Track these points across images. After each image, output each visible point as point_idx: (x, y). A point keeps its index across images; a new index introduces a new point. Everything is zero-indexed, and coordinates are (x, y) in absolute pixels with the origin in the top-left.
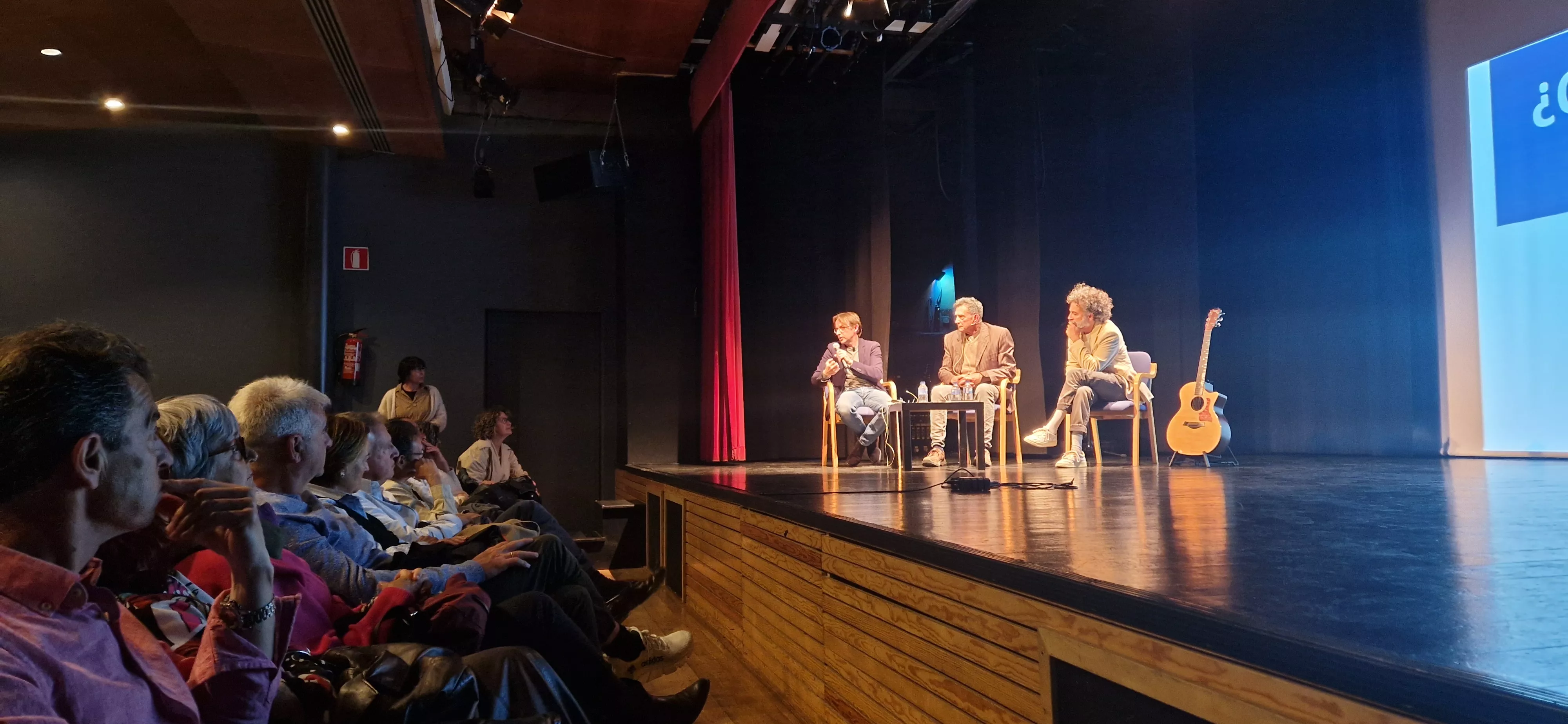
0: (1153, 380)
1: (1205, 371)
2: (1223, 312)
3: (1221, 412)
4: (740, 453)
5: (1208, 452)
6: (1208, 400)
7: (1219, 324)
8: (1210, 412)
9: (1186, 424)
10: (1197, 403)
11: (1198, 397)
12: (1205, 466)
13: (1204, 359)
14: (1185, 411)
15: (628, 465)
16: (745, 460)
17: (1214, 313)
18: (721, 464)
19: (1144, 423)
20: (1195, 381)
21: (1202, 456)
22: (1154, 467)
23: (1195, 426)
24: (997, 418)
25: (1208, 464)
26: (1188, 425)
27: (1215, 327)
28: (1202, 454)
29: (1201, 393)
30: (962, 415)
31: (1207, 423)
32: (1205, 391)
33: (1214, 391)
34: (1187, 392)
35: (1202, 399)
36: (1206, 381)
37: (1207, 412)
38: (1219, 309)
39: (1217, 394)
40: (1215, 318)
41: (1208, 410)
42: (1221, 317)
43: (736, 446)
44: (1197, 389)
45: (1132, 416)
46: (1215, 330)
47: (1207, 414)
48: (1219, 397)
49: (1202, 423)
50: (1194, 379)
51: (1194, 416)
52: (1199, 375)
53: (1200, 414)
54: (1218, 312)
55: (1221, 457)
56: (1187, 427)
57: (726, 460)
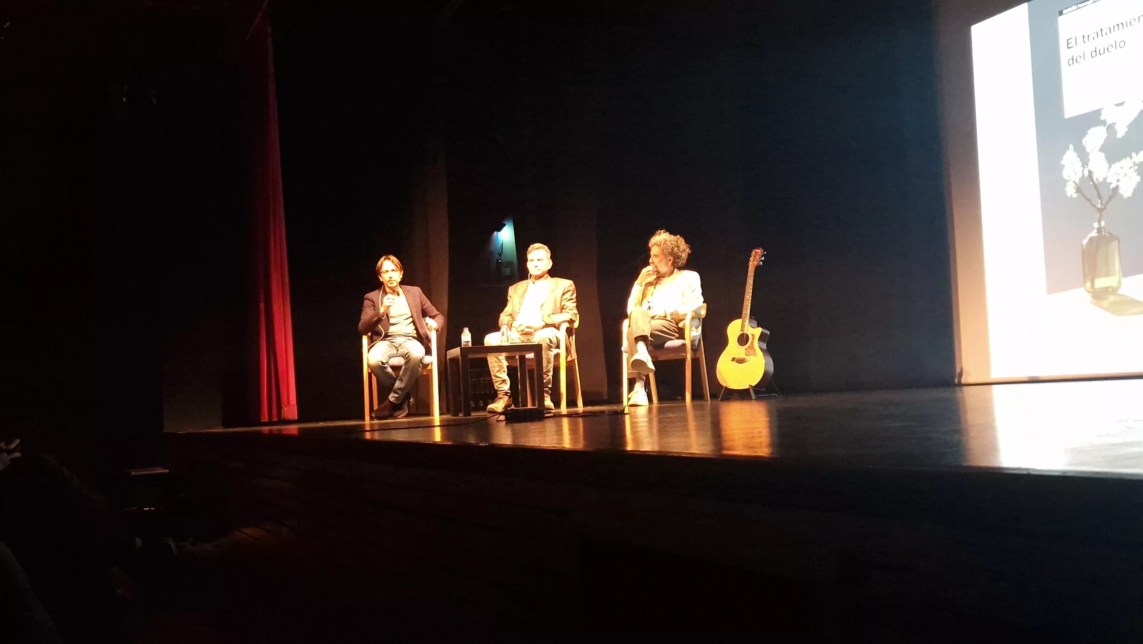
0: (703, 319)
1: (749, 308)
2: (765, 251)
3: (765, 347)
4: (291, 411)
5: (753, 385)
6: (753, 335)
7: (761, 263)
8: (754, 346)
9: (733, 359)
10: (743, 339)
11: (743, 334)
12: (751, 399)
13: (748, 297)
14: (733, 349)
15: (164, 431)
16: (297, 419)
17: (756, 252)
18: (270, 423)
19: (695, 362)
20: (740, 317)
21: (748, 389)
22: (706, 402)
23: (741, 361)
24: (556, 363)
25: (753, 396)
26: (735, 360)
27: (757, 266)
28: (748, 387)
29: (746, 329)
30: (522, 358)
31: (752, 357)
32: (749, 326)
33: (758, 326)
34: (734, 329)
35: (747, 336)
36: (750, 317)
37: (752, 347)
38: (761, 249)
39: (760, 330)
40: (758, 257)
41: (753, 345)
42: (762, 256)
43: (286, 405)
44: (743, 326)
45: (684, 354)
46: (757, 268)
47: (751, 349)
48: (762, 332)
49: (747, 358)
50: (739, 316)
51: (740, 351)
52: (744, 312)
53: (746, 349)
54: (759, 251)
55: (764, 390)
56: (734, 363)
57: (276, 420)
